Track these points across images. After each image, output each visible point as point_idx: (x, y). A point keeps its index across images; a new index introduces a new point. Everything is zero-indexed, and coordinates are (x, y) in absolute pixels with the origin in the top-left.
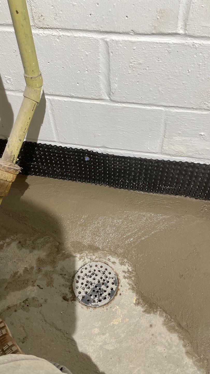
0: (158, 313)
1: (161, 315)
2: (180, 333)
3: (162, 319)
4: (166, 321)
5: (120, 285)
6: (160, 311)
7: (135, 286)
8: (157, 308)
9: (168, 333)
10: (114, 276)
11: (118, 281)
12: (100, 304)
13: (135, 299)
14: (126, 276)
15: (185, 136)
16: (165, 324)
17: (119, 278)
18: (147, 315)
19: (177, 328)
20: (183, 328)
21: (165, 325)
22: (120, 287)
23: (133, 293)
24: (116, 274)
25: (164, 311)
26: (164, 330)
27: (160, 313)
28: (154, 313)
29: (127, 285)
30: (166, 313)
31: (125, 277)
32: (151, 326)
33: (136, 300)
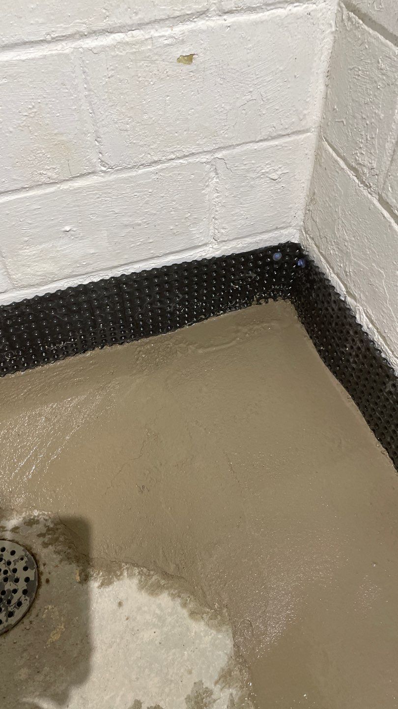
0: (125, 574)
1: (131, 576)
2: (171, 587)
3: (135, 582)
4: (142, 582)
5: (41, 564)
6: (127, 569)
7: (69, 551)
8: (120, 567)
9: (153, 599)
10: (23, 553)
11: (35, 558)
12: (12, 620)
13: (78, 574)
14: (46, 540)
15: (41, 243)
16: (142, 586)
17: (34, 552)
18: (107, 590)
19: (163, 582)
20: (172, 577)
21: (143, 588)
22: (42, 568)
23: (70, 564)
24: (28, 549)
25: (133, 565)
26: (143, 598)
27: (128, 574)
28: (118, 580)
29: (55, 556)
30: (138, 566)
31: (45, 545)
32: (120, 604)
33: (80, 575)
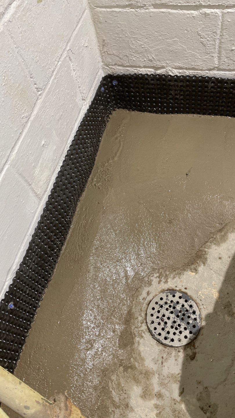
3: (214, 247)
4: (216, 243)
7: (176, 272)
8: (202, 251)
10: (165, 294)
11: (170, 290)
12: (197, 313)
14: (164, 281)
15: (38, 162)
17: (166, 289)
18: (208, 262)
19: (223, 233)
21: (219, 244)
22: (177, 289)
23: (184, 274)
24: (163, 291)
25: (205, 244)
27: (207, 249)
28: (207, 254)
29: (175, 280)
30: (207, 242)
32: (220, 258)
33: (192, 272)
